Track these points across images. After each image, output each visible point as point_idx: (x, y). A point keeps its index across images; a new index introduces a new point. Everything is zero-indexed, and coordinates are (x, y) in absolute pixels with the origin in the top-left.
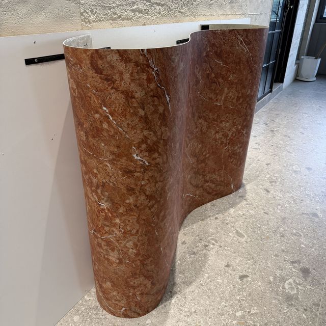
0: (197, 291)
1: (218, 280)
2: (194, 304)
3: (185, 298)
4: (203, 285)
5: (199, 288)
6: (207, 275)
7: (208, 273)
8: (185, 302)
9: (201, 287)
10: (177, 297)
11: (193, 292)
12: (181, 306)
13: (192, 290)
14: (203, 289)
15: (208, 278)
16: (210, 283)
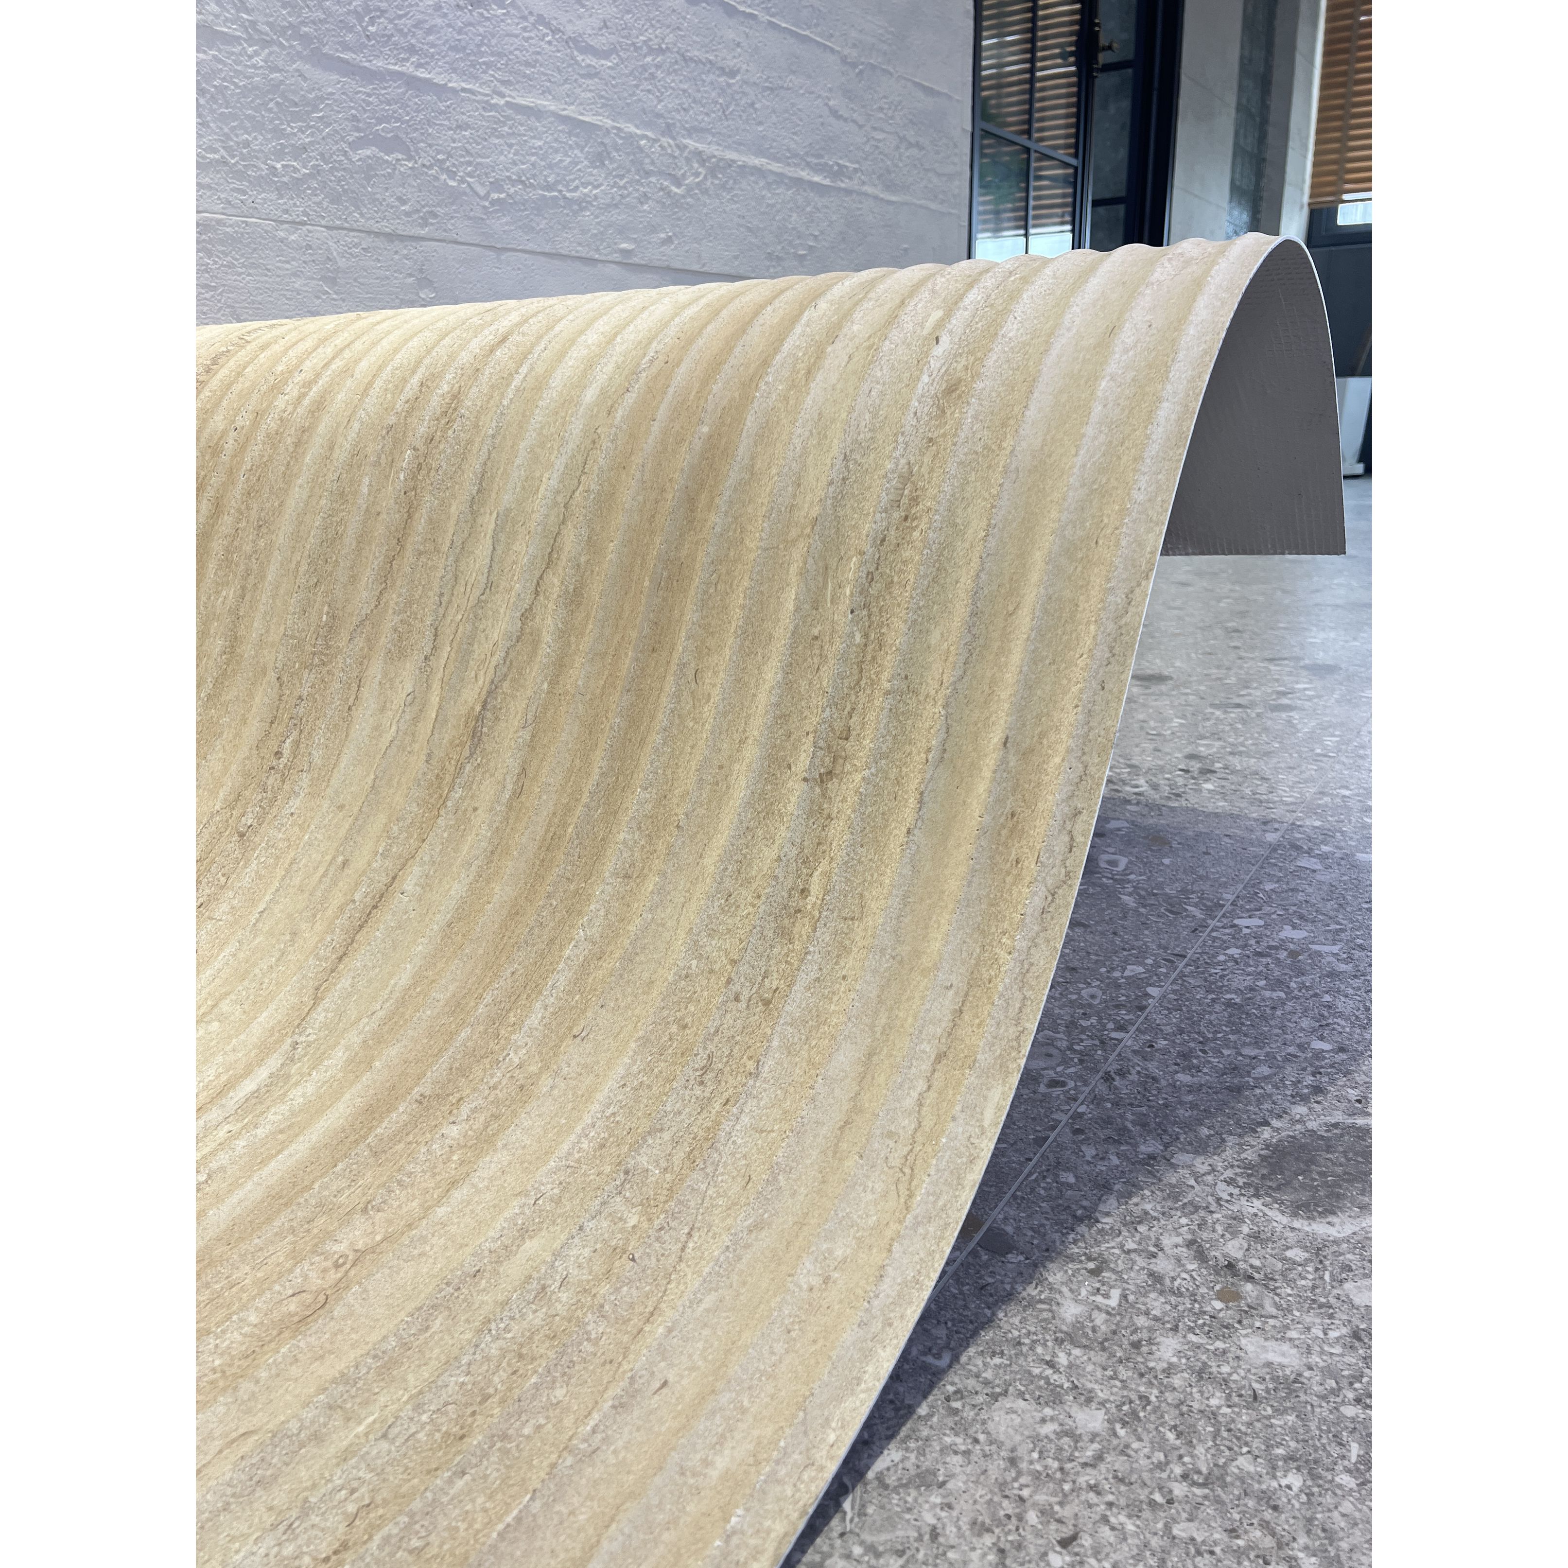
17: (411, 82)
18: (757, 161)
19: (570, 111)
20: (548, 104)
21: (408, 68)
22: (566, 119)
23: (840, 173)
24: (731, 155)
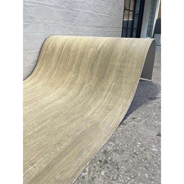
0: (132, 161)
1: (153, 149)
2: (130, 177)
3: (118, 169)
4: (137, 155)
5: (133, 157)
6: (139, 143)
7: (140, 142)
8: (118, 175)
9: (135, 156)
10: (108, 168)
11: (126, 161)
12: (113, 179)
13: (125, 159)
14: (138, 159)
15: (142, 146)
16: (145, 152)
17: (77, 11)
18: (104, 15)
19: (89, 12)
20: (87, 11)
21: (77, 9)
22: (89, 13)
23: (111, 15)
24: (102, 15)
